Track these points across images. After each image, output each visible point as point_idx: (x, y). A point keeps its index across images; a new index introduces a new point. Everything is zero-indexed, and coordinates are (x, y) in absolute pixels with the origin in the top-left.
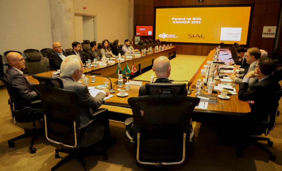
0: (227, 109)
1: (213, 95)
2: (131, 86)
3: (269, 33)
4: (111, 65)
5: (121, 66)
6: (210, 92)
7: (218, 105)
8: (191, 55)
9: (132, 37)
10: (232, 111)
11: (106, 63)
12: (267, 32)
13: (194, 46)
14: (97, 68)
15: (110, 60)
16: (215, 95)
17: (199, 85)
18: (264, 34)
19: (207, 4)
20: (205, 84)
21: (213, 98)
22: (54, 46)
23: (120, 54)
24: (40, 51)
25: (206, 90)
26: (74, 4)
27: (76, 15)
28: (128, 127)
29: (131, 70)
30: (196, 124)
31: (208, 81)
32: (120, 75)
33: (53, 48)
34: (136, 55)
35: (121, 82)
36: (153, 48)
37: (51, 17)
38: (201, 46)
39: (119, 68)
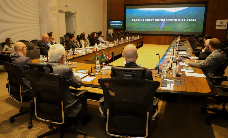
0: (190, 90)
1: (177, 77)
2: (107, 71)
3: (221, 25)
4: (89, 53)
5: (98, 54)
6: (174, 75)
7: (182, 87)
8: (156, 44)
9: (106, 30)
10: (195, 92)
11: (85, 51)
12: (219, 24)
13: (158, 36)
14: (78, 56)
15: (88, 49)
16: (179, 77)
17: (165, 69)
18: (217, 26)
19: (169, 2)
20: (170, 69)
21: (178, 80)
22: (43, 37)
23: (96, 44)
24: (30, 42)
25: (170, 73)
26: (58, 3)
27: (60, 12)
28: (102, 104)
29: (107, 57)
30: (162, 103)
31: (172, 66)
32: (97, 62)
33: (42, 39)
34: (109, 44)
35: (98, 68)
36: (124, 38)
37: (39, 13)
38: (164, 37)
39: (97, 55)
